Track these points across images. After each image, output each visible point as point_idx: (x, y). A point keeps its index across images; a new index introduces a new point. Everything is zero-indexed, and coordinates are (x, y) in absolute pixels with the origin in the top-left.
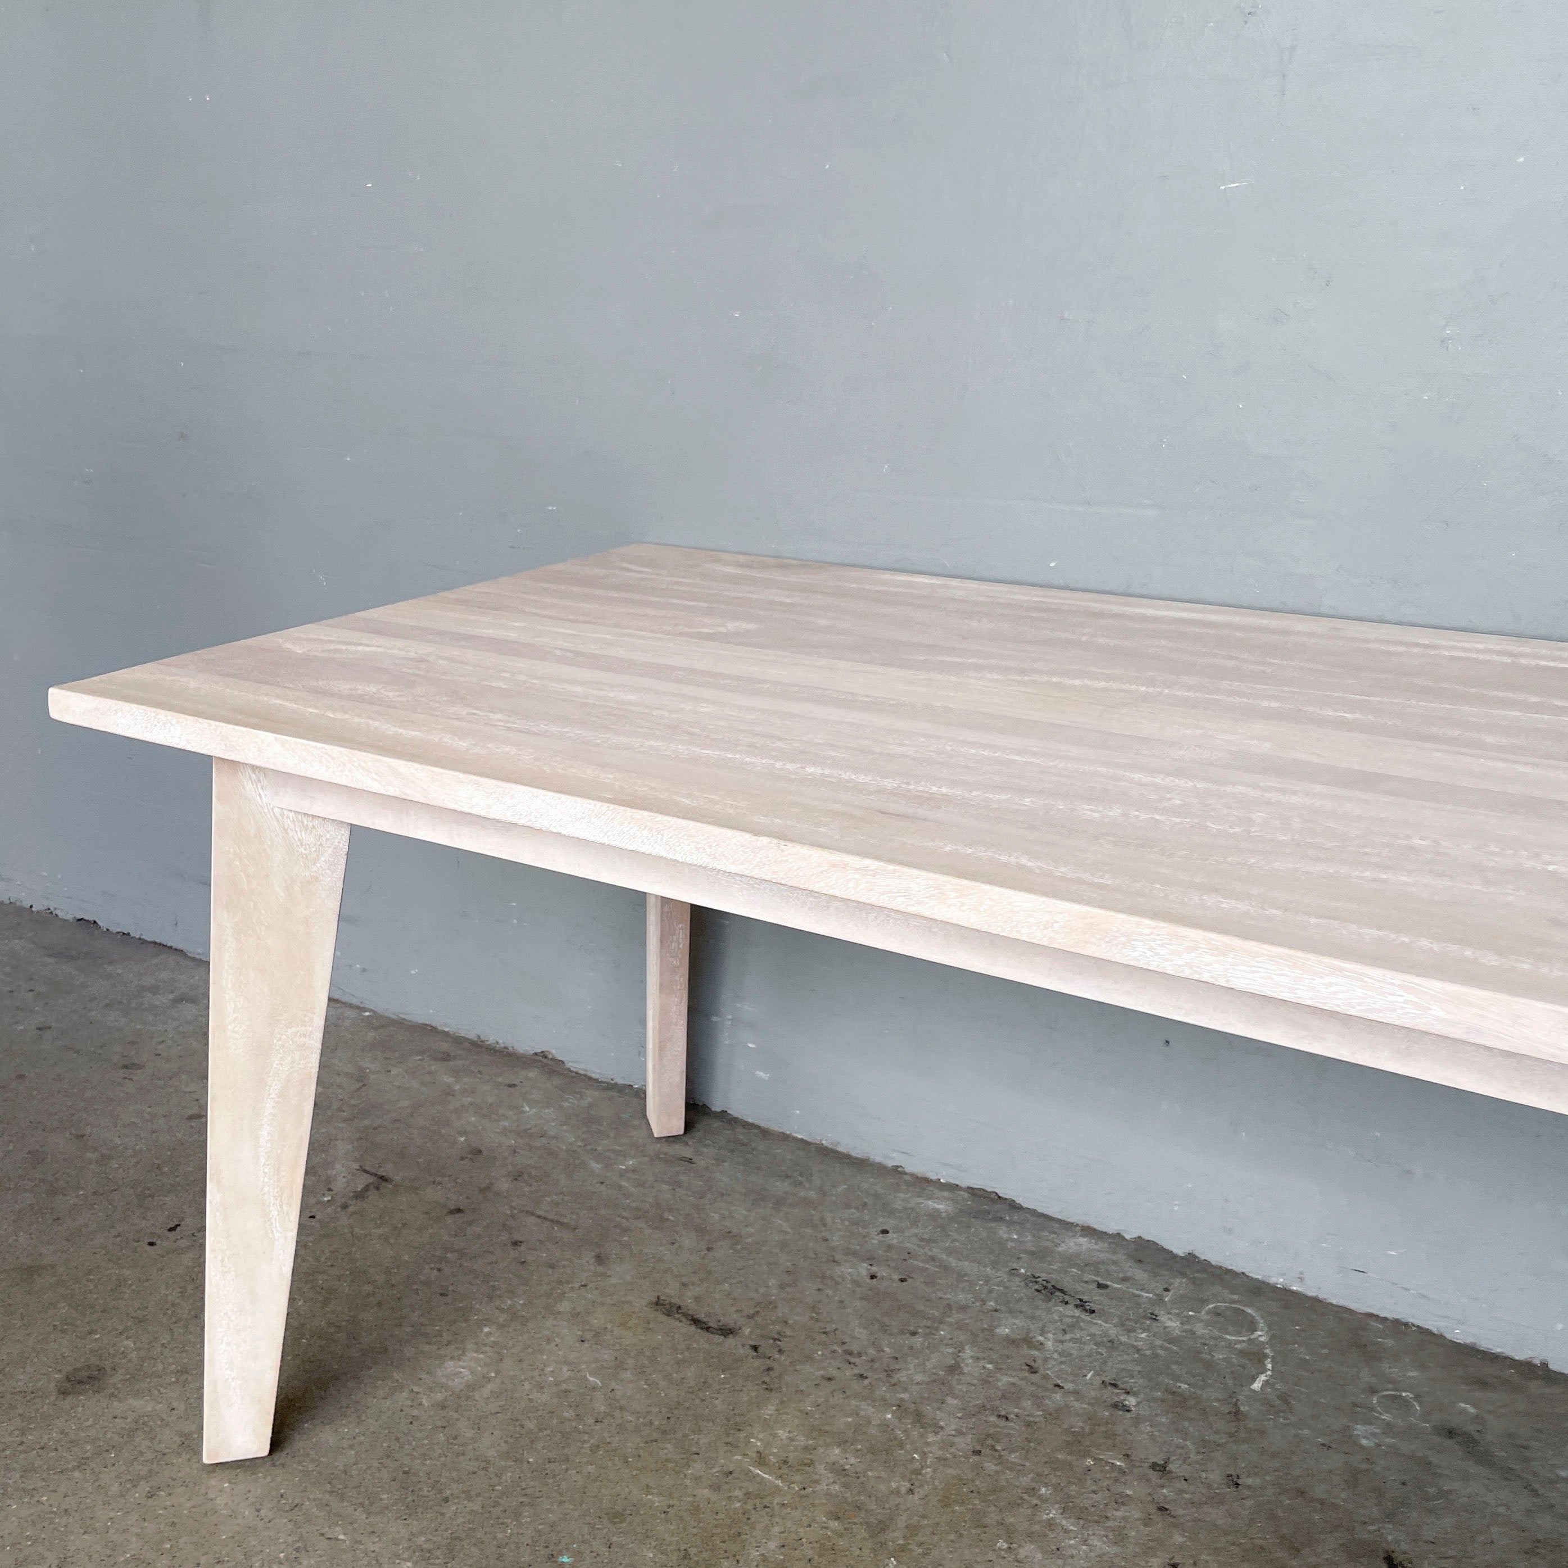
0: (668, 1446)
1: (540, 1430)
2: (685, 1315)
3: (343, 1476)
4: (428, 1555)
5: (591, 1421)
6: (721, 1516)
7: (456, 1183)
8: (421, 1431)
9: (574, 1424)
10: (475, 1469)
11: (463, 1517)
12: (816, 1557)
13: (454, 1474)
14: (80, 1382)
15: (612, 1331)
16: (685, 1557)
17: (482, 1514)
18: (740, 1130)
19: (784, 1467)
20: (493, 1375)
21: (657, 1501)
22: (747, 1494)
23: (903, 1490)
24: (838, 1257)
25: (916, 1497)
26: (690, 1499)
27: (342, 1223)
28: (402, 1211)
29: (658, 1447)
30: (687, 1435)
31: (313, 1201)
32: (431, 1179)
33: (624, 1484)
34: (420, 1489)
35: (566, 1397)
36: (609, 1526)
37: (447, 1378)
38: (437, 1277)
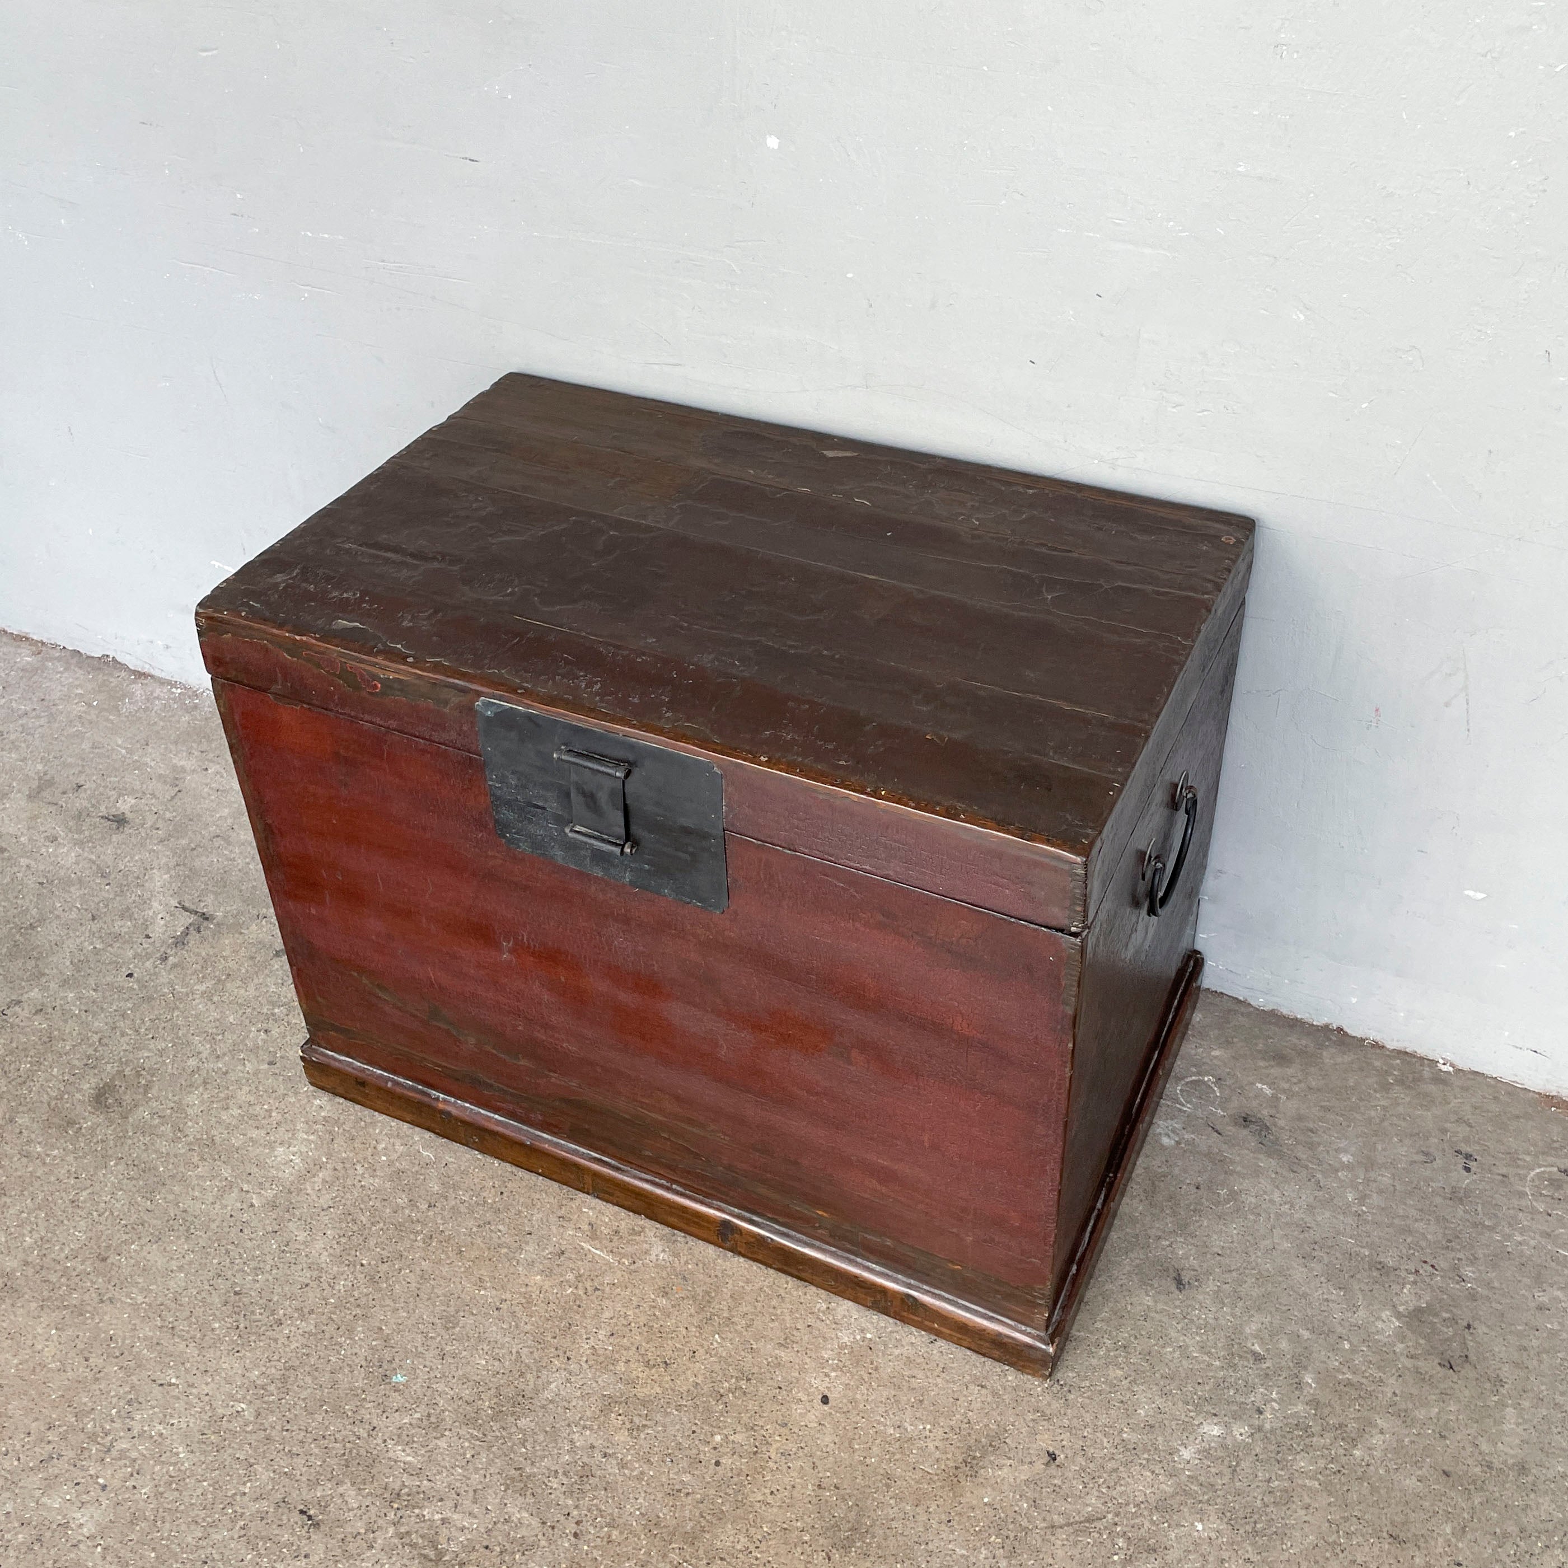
0: (502, 1228)
1: (373, 1224)
3: (173, 1305)
4: (262, 1392)
5: (424, 1207)
6: (552, 1306)
8: (251, 1240)
10: (307, 1281)
11: (297, 1341)
12: (644, 1344)
13: (286, 1289)
16: (516, 1361)
17: (315, 1334)
19: (614, 1237)
20: (324, 1160)
21: (489, 1295)
22: (579, 1277)
26: (523, 1290)
27: (162, 980)
28: (225, 958)
29: (492, 1231)
30: (520, 1212)
31: (130, 954)
32: (255, 912)
33: (457, 1280)
34: (253, 1312)
35: (399, 1179)
36: (443, 1332)
37: (278, 1169)
38: (265, 1041)
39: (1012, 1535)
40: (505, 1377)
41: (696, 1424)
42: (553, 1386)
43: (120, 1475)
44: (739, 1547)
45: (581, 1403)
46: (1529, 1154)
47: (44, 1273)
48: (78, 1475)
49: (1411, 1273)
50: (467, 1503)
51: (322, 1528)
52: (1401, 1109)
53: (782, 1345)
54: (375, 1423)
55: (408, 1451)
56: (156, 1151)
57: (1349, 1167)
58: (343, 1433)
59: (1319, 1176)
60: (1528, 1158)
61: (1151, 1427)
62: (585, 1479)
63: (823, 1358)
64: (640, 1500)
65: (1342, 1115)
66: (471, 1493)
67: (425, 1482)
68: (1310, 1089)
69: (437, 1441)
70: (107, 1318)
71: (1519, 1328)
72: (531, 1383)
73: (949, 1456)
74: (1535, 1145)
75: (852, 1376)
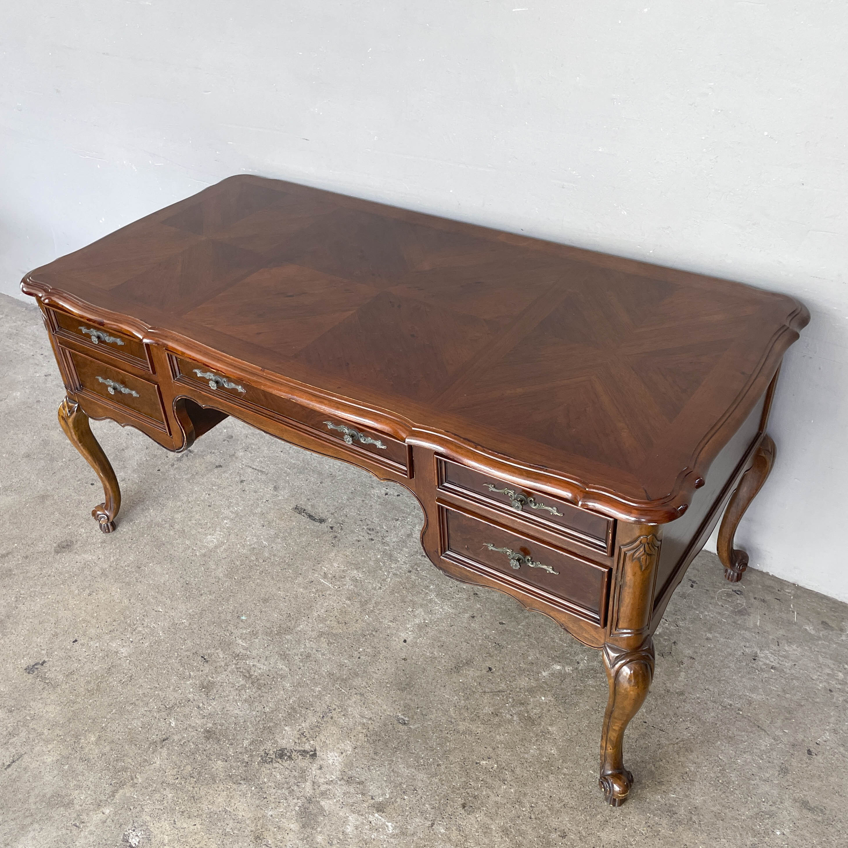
0: (290, 571)
1: (241, 565)
2: (306, 513)
3: (163, 586)
4: (192, 617)
5: (261, 561)
6: (305, 599)
7: (220, 452)
8: (194, 566)
9: (254, 562)
10: (214, 582)
11: (207, 602)
12: (338, 616)
13: (206, 584)
14: (64, 548)
15: (276, 521)
16: (289, 616)
17: (214, 600)
19: (333, 579)
20: (225, 541)
21: (282, 593)
22: (317, 590)
23: (378, 587)
24: (374, 485)
25: (382, 590)
26: (295, 593)
27: (171, 473)
28: (196, 467)
29: (286, 572)
30: (298, 566)
31: (160, 462)
32: (210, 451)
33: (270, 587)
34: (192, 591)
35: (253, 551)
36: (262, 604)
37: (208, 543)
38: (208, 498)
39: (468, 693)
40: (284, 621)
41: (353, 644)
42: (301, 626)
43: (138, 638)
44: (362, 685)
45: (311, 633)
46: (721, 584)
47: (117, 570)
48: (123, 637)
50: (263, 660)
51: (209, 663)
53: (391, 621)
54: (233, 631)
55: (244, 641)
56: (162, 533)
58: (221, 633)
61: (532, 663)
62: (308, 657)
63: (407, 627)
64: (328, 667)
66: (265, 658)
67: (249, 652)
69: (255, 640)
70: (138, 587)
71: (696, 645)
72: (293, 624)
73: (450, 665)
75: (417, 634)
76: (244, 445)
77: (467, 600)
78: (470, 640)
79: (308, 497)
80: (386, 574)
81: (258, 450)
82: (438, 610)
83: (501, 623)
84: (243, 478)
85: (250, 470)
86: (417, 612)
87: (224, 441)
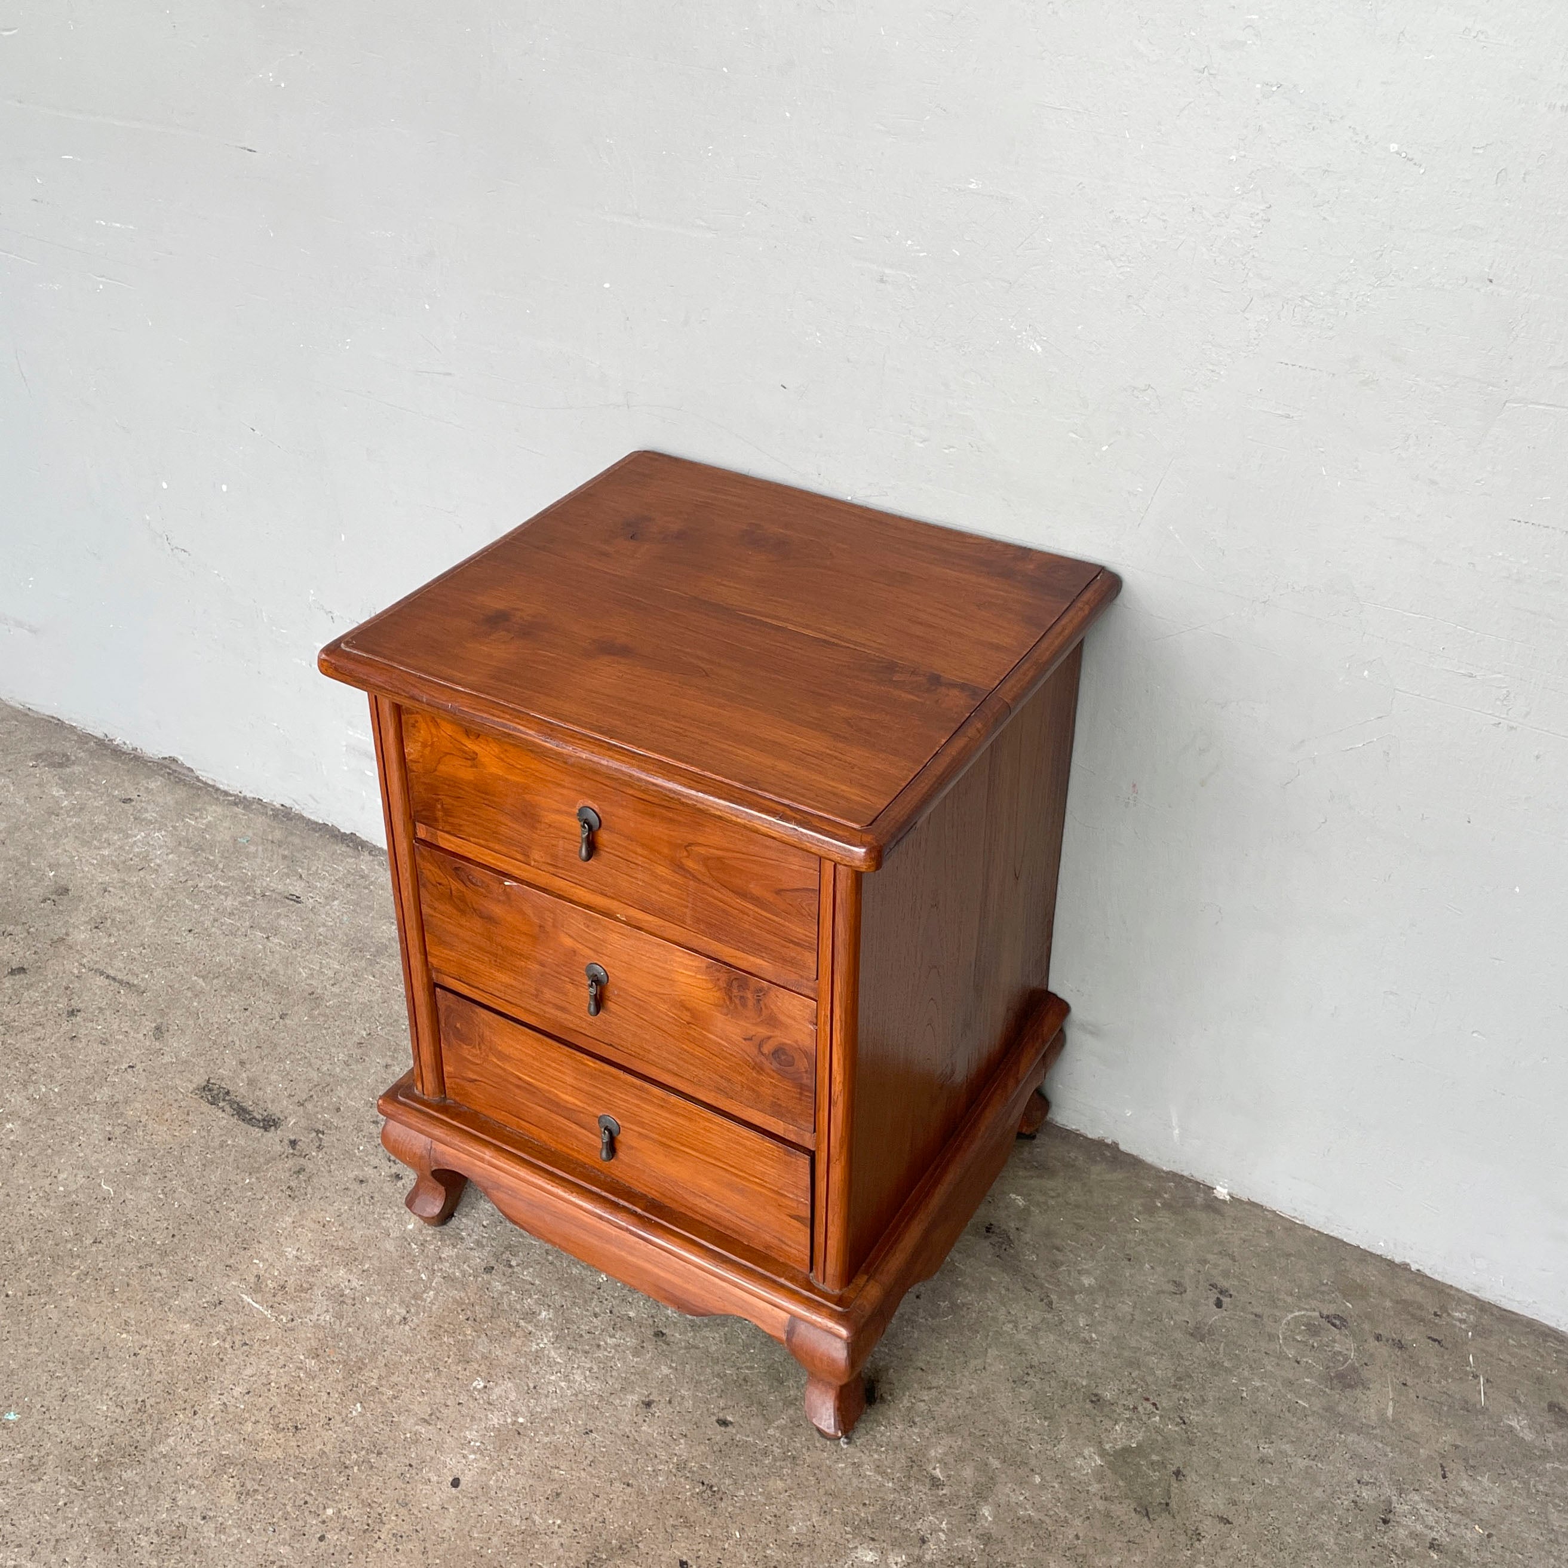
0: (164, 1271)
1: (31, 1255)
2: (231, 1103)
5: (88, 1242)
6: (194, 1357)
7: (29, 933)
9: (69, 1246)
12: (279, 1406)
15: (145, 1125)
16: (139, 1410)
18: (366, 856)
19: (280, 1293)
21: (130, 1339)
22: (230, 1330)
23: (398, 1318)
25: (407, 1328)
26: (167, 1337)
29: (152, 1273)
30: (187, 1257)
33: (102, 1320)
35: (71, 1211)
36: (71, 1373)
40: (123, 1426)
41: (310, 1495)
42: (171, 1440)
45: (195, 1460)
46: (1291, 1295)
49: (1128, 1409)
50: (45, 1552)
52: (1161, 1235)
53: (425, 1421)
57: (1090, 1291)
59: (1054, 1297)
60: (1289, 1299)
61: (800, 1545)
62: (177, 1540)
63: (465, 1437)
65: (1094, 1235)
66: (53, 1543)
68: (1067, 1203)
69: (33, 1484)
71: (1233, 1479)
72: (149, 1435)
73: (572, 1555)
74: (1300, 1287)
75: (492, 1460)
76: (94, 912)
77: (636, 1353)
78: (634, 1476)
79: (244, 1056)
80: (424, 1278)
81: (130, 927)
82: (555, 1384)
83: (724, 1423)
84: (76, 1003)
85: (100, 980)
86: (497, 1391)
87: (44, 901)
